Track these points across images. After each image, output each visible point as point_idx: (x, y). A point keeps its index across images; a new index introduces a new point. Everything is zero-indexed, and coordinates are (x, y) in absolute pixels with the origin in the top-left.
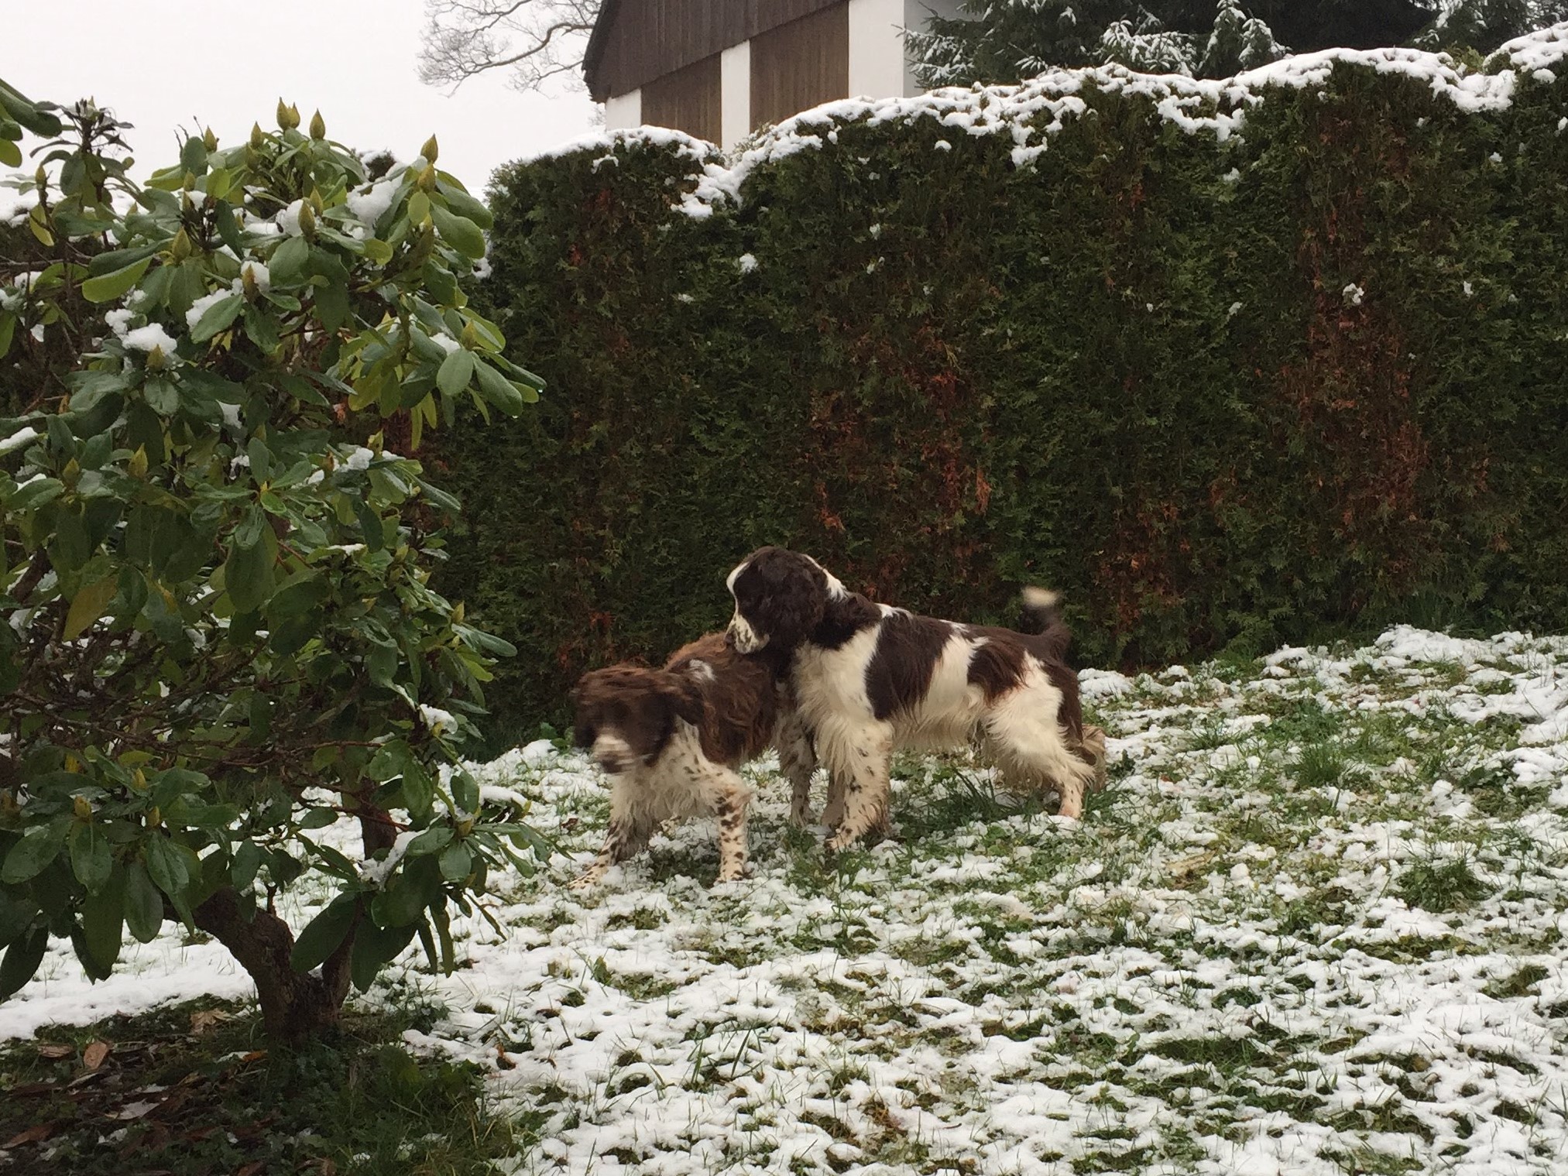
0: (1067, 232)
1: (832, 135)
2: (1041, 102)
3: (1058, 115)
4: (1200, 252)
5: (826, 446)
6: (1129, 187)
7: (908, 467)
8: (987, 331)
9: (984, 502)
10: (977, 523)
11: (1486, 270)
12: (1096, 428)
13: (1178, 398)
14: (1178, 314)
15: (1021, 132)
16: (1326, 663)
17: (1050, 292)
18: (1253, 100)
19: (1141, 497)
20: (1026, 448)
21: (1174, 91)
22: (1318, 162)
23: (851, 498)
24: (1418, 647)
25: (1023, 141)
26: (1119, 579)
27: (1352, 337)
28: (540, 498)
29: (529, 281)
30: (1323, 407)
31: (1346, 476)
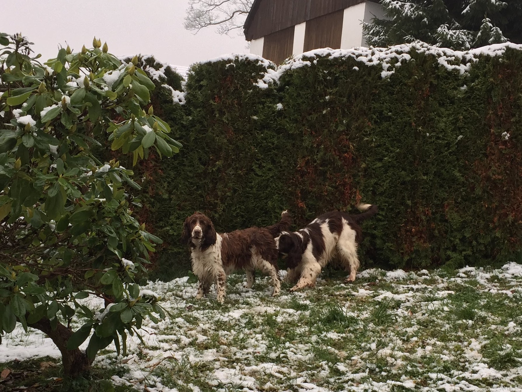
0: (399, 104)
1: (315, 62)
2: (394, 55)
3: (400, 60)
4: (449, 115)
5: (302, 176)
6: (424, 89)
7: (332, 187)
8: (366, 139)
9: (358, 202)
10: (355, 210)
12: (404, 178)
13: (435, 170)
14: (438, 138)
15: (385, 65)
16: (481, 274)
17: (391, 126)
18: (475, 60)
19: (418, 205)
20: (376, 184)
21: (445, 54)
22: (497, 85)
23: (309, 197)
24: (517, 271)
25: (386, 69)
26: (407, 235)
27: (503, 152)
28: (195, 187)
29: (199, 107)
30: (491, 177)
31: (496, 204)
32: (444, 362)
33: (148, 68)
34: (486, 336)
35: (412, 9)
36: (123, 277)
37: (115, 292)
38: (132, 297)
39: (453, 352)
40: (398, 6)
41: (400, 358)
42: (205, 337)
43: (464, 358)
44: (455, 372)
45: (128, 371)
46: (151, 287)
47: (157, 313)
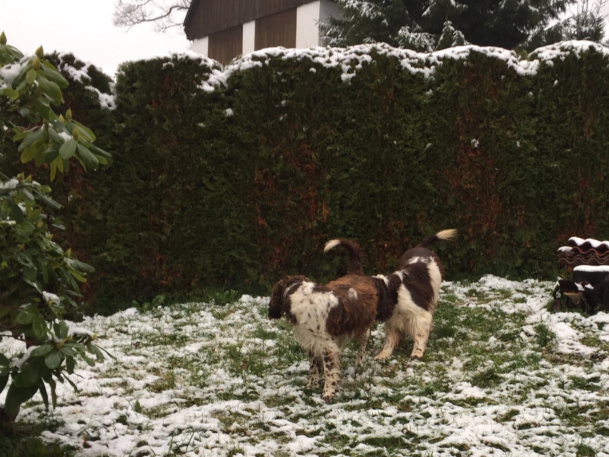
0: (362, 110)
1: (267, 62)
2: (354, 56)
3: (361, 62)
4: (415, 122)
5: (260, 191)
6: (388, 93)
7: (295, 201)
8: (329, 148)
9: (326, 218)
10: (322, 226)
11: (526, 137)
12: (372, 190)
13: (405, 180)
14: (406, 146)
15: (345, 68)
16: (458, 288)
17: (355, 133)
18: (439, 63)
19: (389, 218)
20: (343, 196)
21: (408, 56)
22: (463, 90)
23: (270, 213)
24: (494, 283)
25: (346, 71)
26: (379, 251)
27: (474, 160)
28: (135, 205)
29: (133, 113)
30: (462, 187)
31: (470, 215)
32: (426, 384)
33: (67, 67)
34: (468, 353)
35: (370, 10)
36: (46, 314)
37: (36, 332)
38: (59, 336)
39: (435, 373)
40: (355, 6)
42: (157, 378)
43: (446, 378)
44: (438, 394)
45: (63, 424)
46: (89, 324)
47: (93, 353)
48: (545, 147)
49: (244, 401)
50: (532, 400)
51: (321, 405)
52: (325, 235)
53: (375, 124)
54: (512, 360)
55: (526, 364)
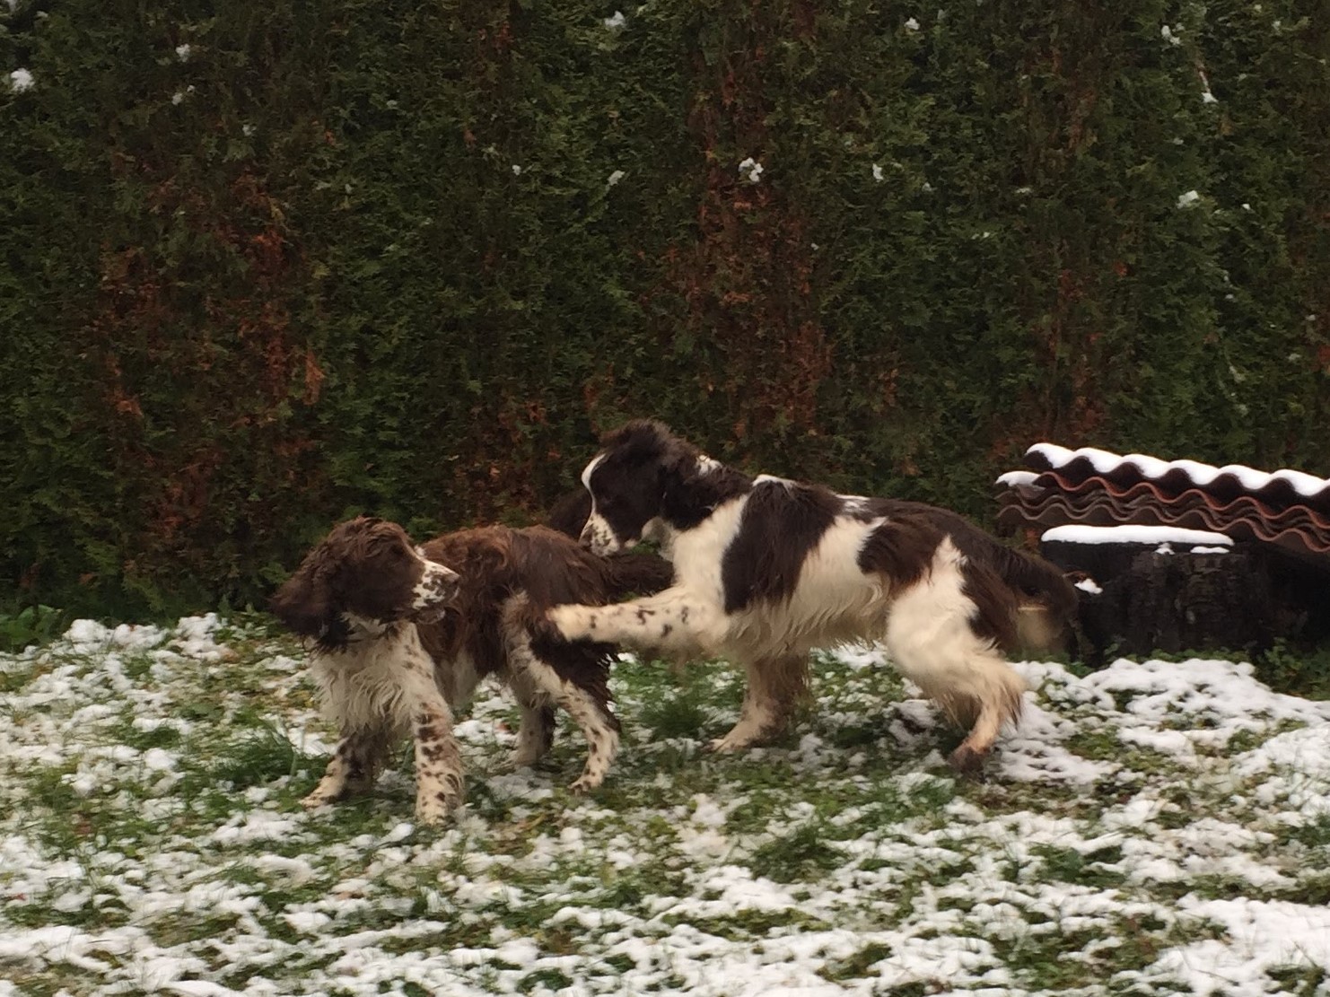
0: (419, 73)
4: (577, 107)
5: (121, 311)
6: (493, 23)
7: (225, 344)
8: (322, 185)
9: (315, 393)
10: (306, 416)
11: (899, 153)
12: (452, 309)
13: (548, 280)
14: (549, 180)
17: (398, 144)
19: (503, 393)
20: (367, 329)
23: (152, 378)
26: (477, 489)
27: (748, 220)
30: (716, 300)
31: (739, 381)
32: (621, 873)
34: (738, 784)
39: (643, 841)
41: (482, 873)
43: (677, 855)
48: (957, 181)
49: (87, 930)
50: (929, 916)
51: (312, 939)
52: (315, 442)
53: (456, 114)
54: (869, 801)
55: (909, 813)
